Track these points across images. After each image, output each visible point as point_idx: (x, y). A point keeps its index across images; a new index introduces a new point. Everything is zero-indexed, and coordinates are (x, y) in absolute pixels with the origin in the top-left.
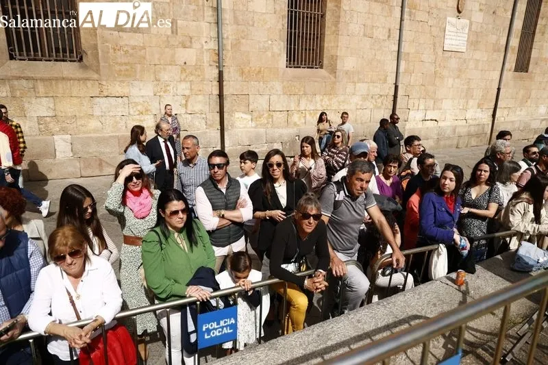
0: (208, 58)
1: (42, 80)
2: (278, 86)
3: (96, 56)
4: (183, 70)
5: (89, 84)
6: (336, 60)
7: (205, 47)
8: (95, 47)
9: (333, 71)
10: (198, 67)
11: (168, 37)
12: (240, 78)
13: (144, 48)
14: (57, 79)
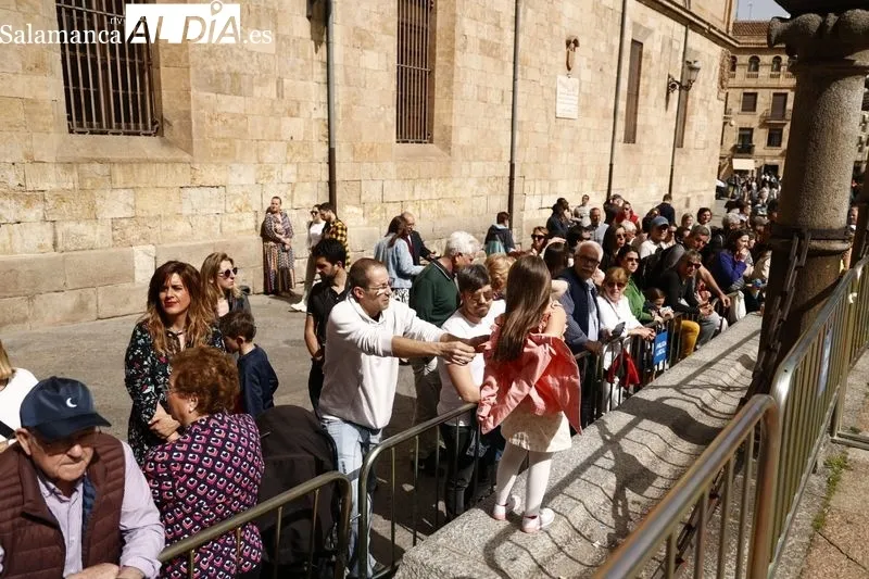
0: (319, 131)
1: (122, 163)
2: (391, 168)
3: (187, 129)
4: (290, 147)
5: (179, 168)
6: (450, 132)
7: (314, 117)
8: (187, 115)
9: (447, 146)
10: (306, 144)
11: (273, 101)
12: (351, 159)
13: (245, 117)
14: (140, 162)
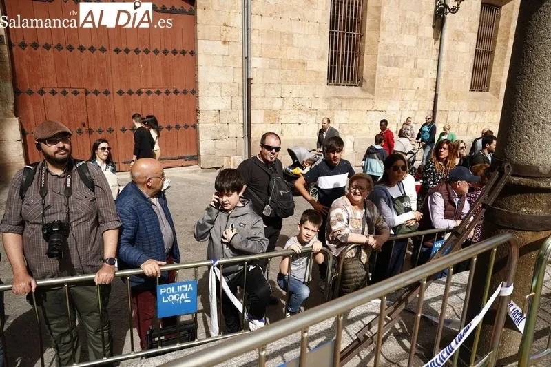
0: (431, 84)
1: (346, 99)
2: (465, 104)
3: (373, 84)
4: (416, 93)
5: (368, 101)
6: (500, 85)
7: (430, 77)
8: (374, 77)
9: (497, 93)
10: (424, 91)
11: (412, 70)
12: (445, 99)
13: (398, 78)
14: (353, 98)
